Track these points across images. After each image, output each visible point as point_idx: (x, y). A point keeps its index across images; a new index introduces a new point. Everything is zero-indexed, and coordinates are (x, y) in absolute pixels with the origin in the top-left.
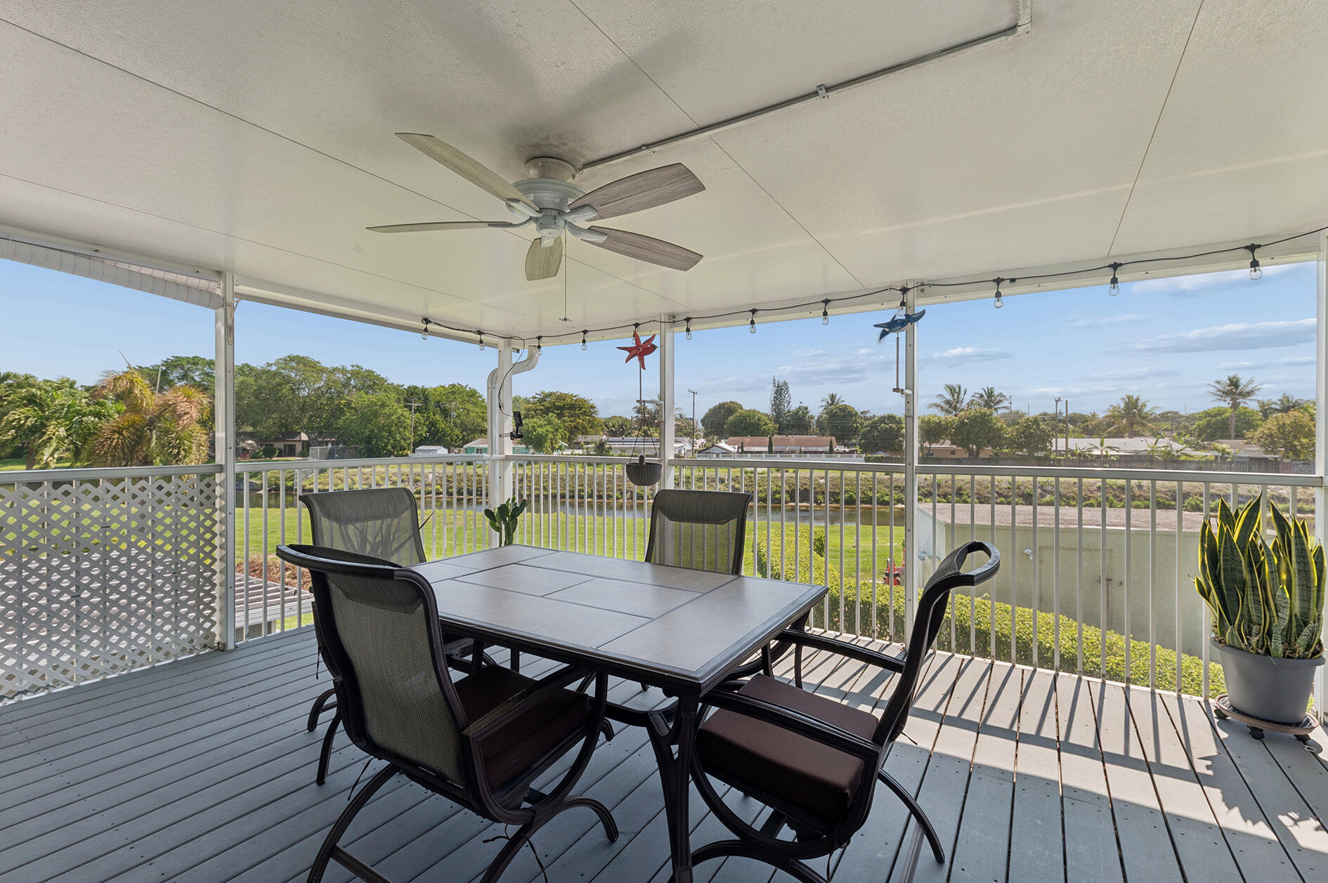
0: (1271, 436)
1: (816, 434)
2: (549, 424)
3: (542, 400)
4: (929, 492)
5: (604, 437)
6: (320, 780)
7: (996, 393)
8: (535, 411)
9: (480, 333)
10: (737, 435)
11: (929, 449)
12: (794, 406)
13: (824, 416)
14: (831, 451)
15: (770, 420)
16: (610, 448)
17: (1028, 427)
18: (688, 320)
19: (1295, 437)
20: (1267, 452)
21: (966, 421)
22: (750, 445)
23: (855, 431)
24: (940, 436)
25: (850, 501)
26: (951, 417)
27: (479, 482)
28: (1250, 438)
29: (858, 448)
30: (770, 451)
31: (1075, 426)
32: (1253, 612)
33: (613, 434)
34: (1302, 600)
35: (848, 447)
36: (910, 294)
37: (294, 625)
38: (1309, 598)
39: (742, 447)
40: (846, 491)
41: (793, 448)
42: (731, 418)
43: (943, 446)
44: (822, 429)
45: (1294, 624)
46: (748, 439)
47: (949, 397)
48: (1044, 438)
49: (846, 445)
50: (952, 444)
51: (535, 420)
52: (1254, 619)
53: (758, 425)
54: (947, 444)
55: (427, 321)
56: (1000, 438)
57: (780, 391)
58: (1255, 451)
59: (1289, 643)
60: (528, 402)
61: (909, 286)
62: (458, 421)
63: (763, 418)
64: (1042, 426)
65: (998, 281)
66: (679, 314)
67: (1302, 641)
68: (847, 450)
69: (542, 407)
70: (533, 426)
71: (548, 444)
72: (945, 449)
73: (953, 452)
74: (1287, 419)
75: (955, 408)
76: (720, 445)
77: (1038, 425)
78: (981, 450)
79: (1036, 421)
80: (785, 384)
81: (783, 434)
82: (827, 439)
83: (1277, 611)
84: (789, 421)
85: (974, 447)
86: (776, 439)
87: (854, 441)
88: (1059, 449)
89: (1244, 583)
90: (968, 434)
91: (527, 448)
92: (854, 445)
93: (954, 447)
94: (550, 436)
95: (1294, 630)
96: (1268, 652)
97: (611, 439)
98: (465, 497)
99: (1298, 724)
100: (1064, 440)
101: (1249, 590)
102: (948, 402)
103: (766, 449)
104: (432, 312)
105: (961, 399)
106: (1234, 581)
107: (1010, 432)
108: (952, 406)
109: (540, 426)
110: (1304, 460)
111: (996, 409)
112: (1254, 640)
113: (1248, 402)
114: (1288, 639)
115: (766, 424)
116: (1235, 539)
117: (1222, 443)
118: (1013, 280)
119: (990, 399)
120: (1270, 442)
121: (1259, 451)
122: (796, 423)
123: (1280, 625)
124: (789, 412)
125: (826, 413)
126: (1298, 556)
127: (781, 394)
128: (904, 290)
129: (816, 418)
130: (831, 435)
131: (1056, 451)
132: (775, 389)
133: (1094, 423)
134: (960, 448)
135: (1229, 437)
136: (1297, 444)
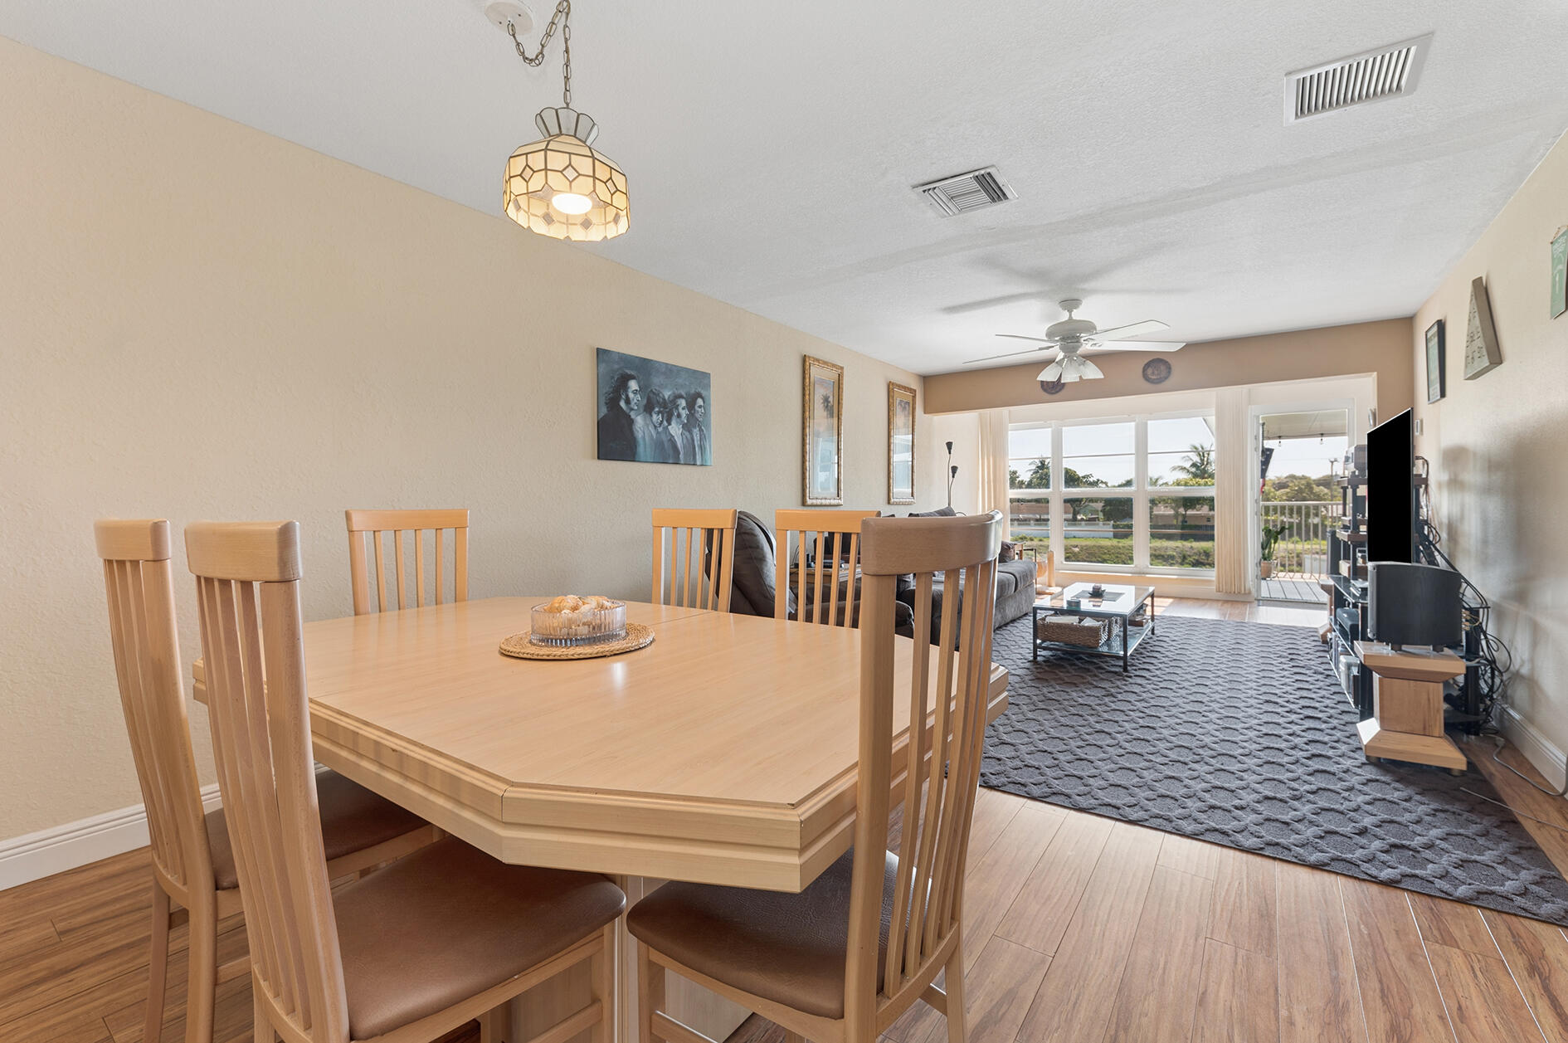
11: (1184, 516)
24: (1193, 502)
43: (1198, 512)
47: (1196, 459)
54: (1203, 510)
64: (1317, 490)
72: (1201, 517)
75: (1205, 471)
77: (1312, 488)
79: (1307, 485)
102: (1196, 465)
105: (1209, 461)
108: (1201, 469)
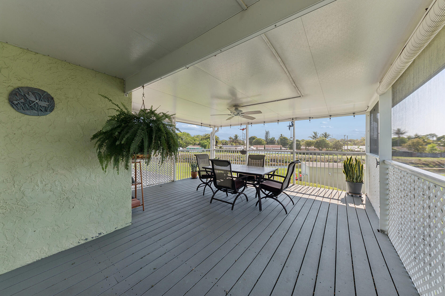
0: (409, 145)
1: (277, 145)
2: (208, 142)
3: (205, 136)
4: (308, 160)
5: (221, 145)
6: (204, 195)
7: (327, 134)
8: (204, 138)
9: (210, 125)
10: (256, 145)
12: (271, 138)
13: (279, 140)
14: (281, 149)
15: (264, 141)
16: (223, 148)
17: (336, 143)
18: (251, 123)
19: (417, 146)
20: (409, 150)
21: (318, 141)
22: (259, 147)
23: (288, 144)
24: (311, 145)
25: (286, 162)
26: (314, 140)
27: (190, 156)
28: (403, 146)
29: (288, 148)
30: (265, 149)
31: (351, 142)
32: (351, 175)
33: (223, 144)
34: (359, 173)
35: (286, 148)
36: (294, 120)
37: (184, 178)
38: (360, 172)
39: (257, 148)
40: (285, 160)
41: (271, 148)
42: (254, 140)
43: (312, 148)
44: (278, 144)
45: (357, 177)
46: (259, 146)
47: (314, 135)
48: (341, 146)
49: (285, 148)
50: (315, 147)
51: (204, 141)
52: (351, 176)
53: (261, 142)
54: (313, 147)
55: (202, 124)
56: (328, 146)
57: (267, 133)
58: (405, 150)
59: (357, 180)
60: (202, 136)
61: (294, 118)
62: (185, 141)
63: (263, 140)
64: (340, 143)
65: (310, 118)
66: (250, 122)
67: (359, 180)
68: (285, 149)
69: (205, 138)
70: (204, 143)
71: (207, 147)
73: (315, 150)
74: (415, 140)
75: (316, 138)
76: (251, 147)
78: (323, 149)
79: (338, 141)
80: (268, 131)
81: (268, 145)
82: (280, 146)
83: (355, 175)
84: (270, 141)
85: (321, 148)
86: (266, 146)
87: (287, 146)
88: (345, 149)
89: (350, 170)
90: (319, 144)
91: (202, 148)
92: (287, 147)
93: (315, 148)
94: (208, 145)
95: (357, 178)
96: (353, 182)
97: (223, 146)
98: (187, 160)
99: (360, 194)
100: (347, 146)
101: (350, 172)
102: (313, 136)
103: (264, 148)
104: (203, 122)
105: (317, 135)
106: (348, 170)
107: (331, 144)
108: (315, 137)
109: (205, 142)
110: (420, 152)
111: (327, 138)
112: (351, 180)
113: (403, 136)
114: (357, 179)
115: (263, 142)
116: (348, 163)
117: (394, 147)
118: (312, 118)
119: (326, 136)
120: (410, 147)
121: (406, 150)
122: (272, 142)
123: (355, 177)
124: (269, 139)
125: (280, 139)
126: (358, 166)
127: (267, 134)
128: (293, 119)
129: (277, 140)
130: (281, 145)
131: (344, 149)
132: (266, 133)
133: (357, 142)
134: (317, 148)
135: (397, 146)
136: (418, 147)
